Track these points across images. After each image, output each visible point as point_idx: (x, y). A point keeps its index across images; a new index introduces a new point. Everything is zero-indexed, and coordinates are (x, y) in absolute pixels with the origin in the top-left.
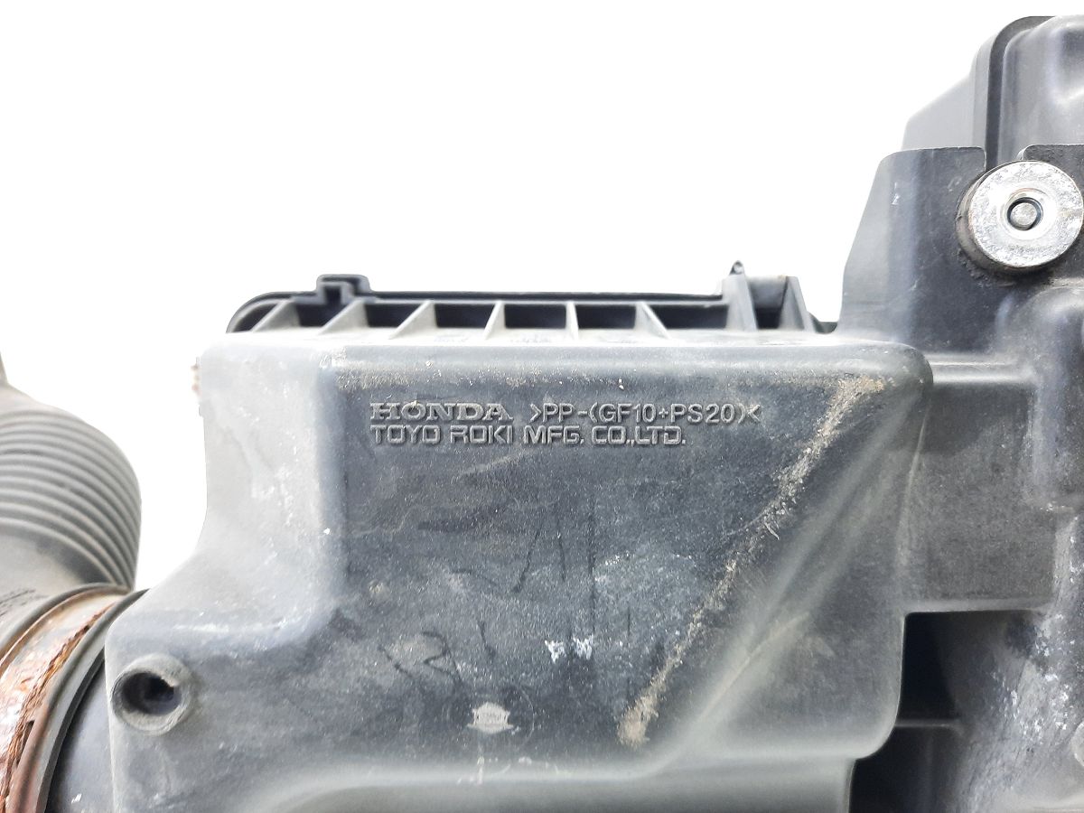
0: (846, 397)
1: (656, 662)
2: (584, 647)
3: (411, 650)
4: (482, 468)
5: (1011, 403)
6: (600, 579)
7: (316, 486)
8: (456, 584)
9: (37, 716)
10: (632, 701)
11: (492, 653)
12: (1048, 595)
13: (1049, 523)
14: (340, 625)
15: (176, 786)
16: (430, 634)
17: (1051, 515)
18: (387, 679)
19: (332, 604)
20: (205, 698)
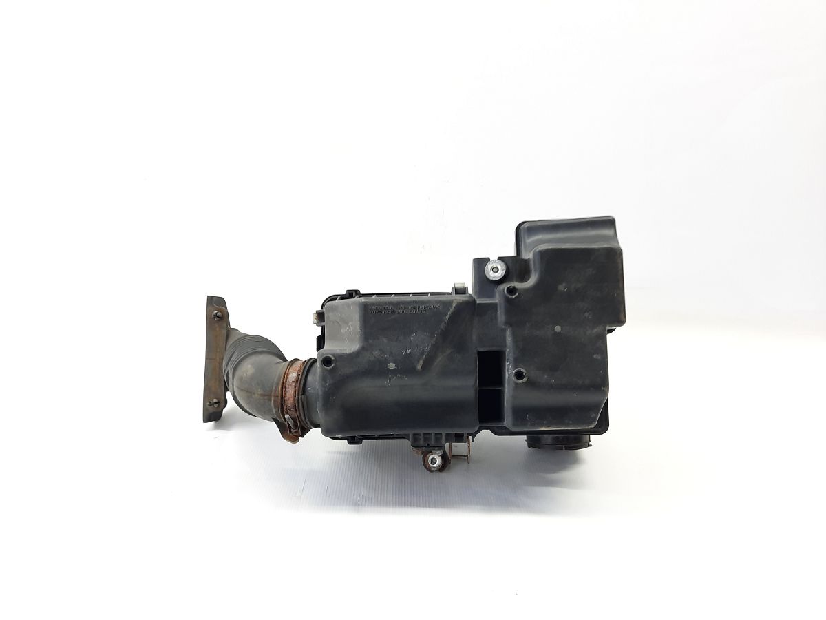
0: (455, 303)
1: (422, 354)
2: (409, 351)
3: (376, 353)
4: (390, 318)
5: (494, 306)
6: (412, 338)
7: (359, 323)
8: (385, 340)
9: (300, 373)
10: (418, 362)
11: (392, 353)
12: (505, 346)
13: (505, 330)
14: (363, 349)
15: (331, 382)
16: (380, 350)
17: (503, 329)
18: (372, 359)
19: (362, 345)
20: (338, 363)
